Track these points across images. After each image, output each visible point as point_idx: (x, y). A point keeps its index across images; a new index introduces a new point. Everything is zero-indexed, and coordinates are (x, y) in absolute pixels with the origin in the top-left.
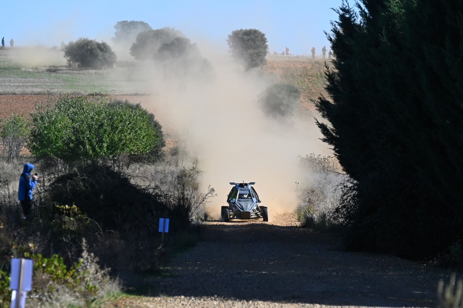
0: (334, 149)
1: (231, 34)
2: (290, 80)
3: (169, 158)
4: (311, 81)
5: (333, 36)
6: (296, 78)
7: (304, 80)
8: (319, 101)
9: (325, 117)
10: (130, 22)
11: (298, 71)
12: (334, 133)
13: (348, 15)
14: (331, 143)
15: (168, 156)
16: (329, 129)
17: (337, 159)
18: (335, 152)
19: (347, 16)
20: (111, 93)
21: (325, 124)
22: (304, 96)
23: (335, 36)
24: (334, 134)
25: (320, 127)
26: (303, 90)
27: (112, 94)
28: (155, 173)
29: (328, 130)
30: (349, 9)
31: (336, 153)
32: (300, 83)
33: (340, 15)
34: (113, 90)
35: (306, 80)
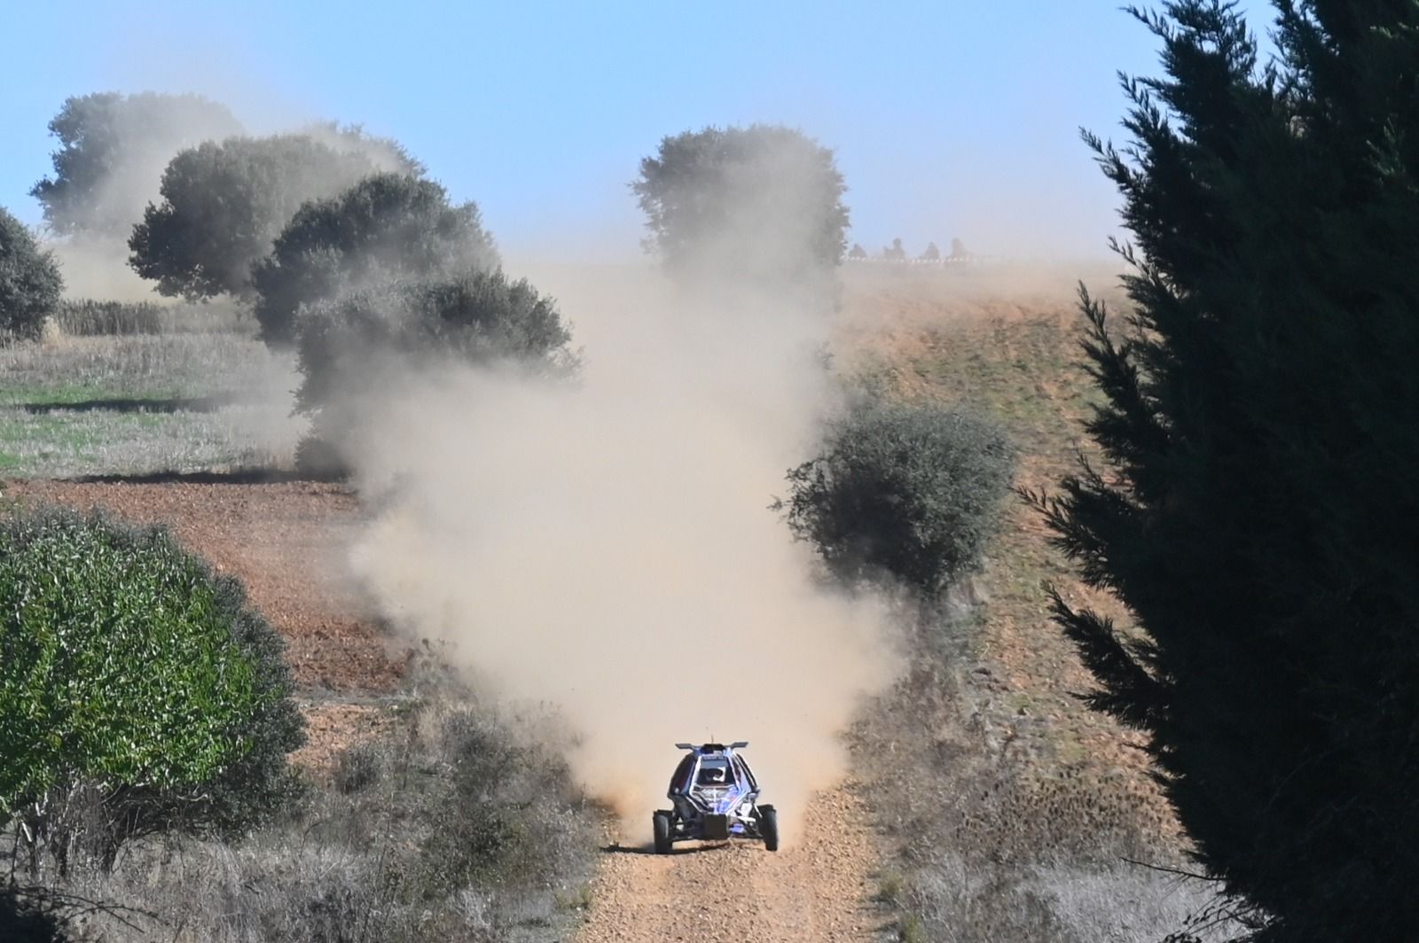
0: (1150, 750)
1: (656, 156)
2: (967, 387)
3: (327, 803)
4: (1076, 390)
5: (1132, 157)
6: (995, 376)
7: (1038, 389)
8: (1067, 495)
9: (1102, 582)
10: (132, 98)
11: (1007, 343)
12: (1149, 661)
13: (1213, 40)
14: (1133, 718)
15: (321, 795)
16: (1123, 641)
17: (1165, 799)
18: (1158, 763)
19: (1209, 47)
20: (33, 472)
21: (1100, 614)
22: (1041, 469)
23: (1143, 155)
24: (1149, 671)
25: (1073, 634)
26: (1032, 439)
27: (40, 474)
28: (247, 887)
29: (1115, 648)
30: (1216, 7)
31: (1158, 770)
32: (1020, 403)
33: (1169, 41)
34: (45, 456)
35: (1051, 389)
